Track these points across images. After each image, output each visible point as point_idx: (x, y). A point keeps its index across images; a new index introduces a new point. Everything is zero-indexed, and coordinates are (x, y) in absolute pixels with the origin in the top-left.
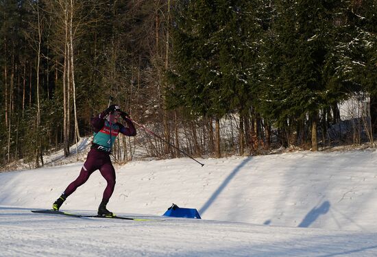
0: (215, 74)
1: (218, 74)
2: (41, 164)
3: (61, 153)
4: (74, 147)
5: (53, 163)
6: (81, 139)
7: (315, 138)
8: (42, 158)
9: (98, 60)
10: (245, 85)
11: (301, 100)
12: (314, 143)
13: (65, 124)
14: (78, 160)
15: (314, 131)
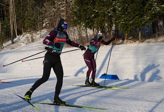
0: (95, 11)
1: (96, 11)
2: (2, 47)
3: (10, 42)
4: (15, 40)
5: (8, 47)
6: (18, 37)
7: (140, 37)
8: (3, 45)
9: (23, 5)
10: (109, 16)
11: (139, 22)
12: (140, 39)
13: (11, 31)
14: (18, 45)
15: (140, 34)
